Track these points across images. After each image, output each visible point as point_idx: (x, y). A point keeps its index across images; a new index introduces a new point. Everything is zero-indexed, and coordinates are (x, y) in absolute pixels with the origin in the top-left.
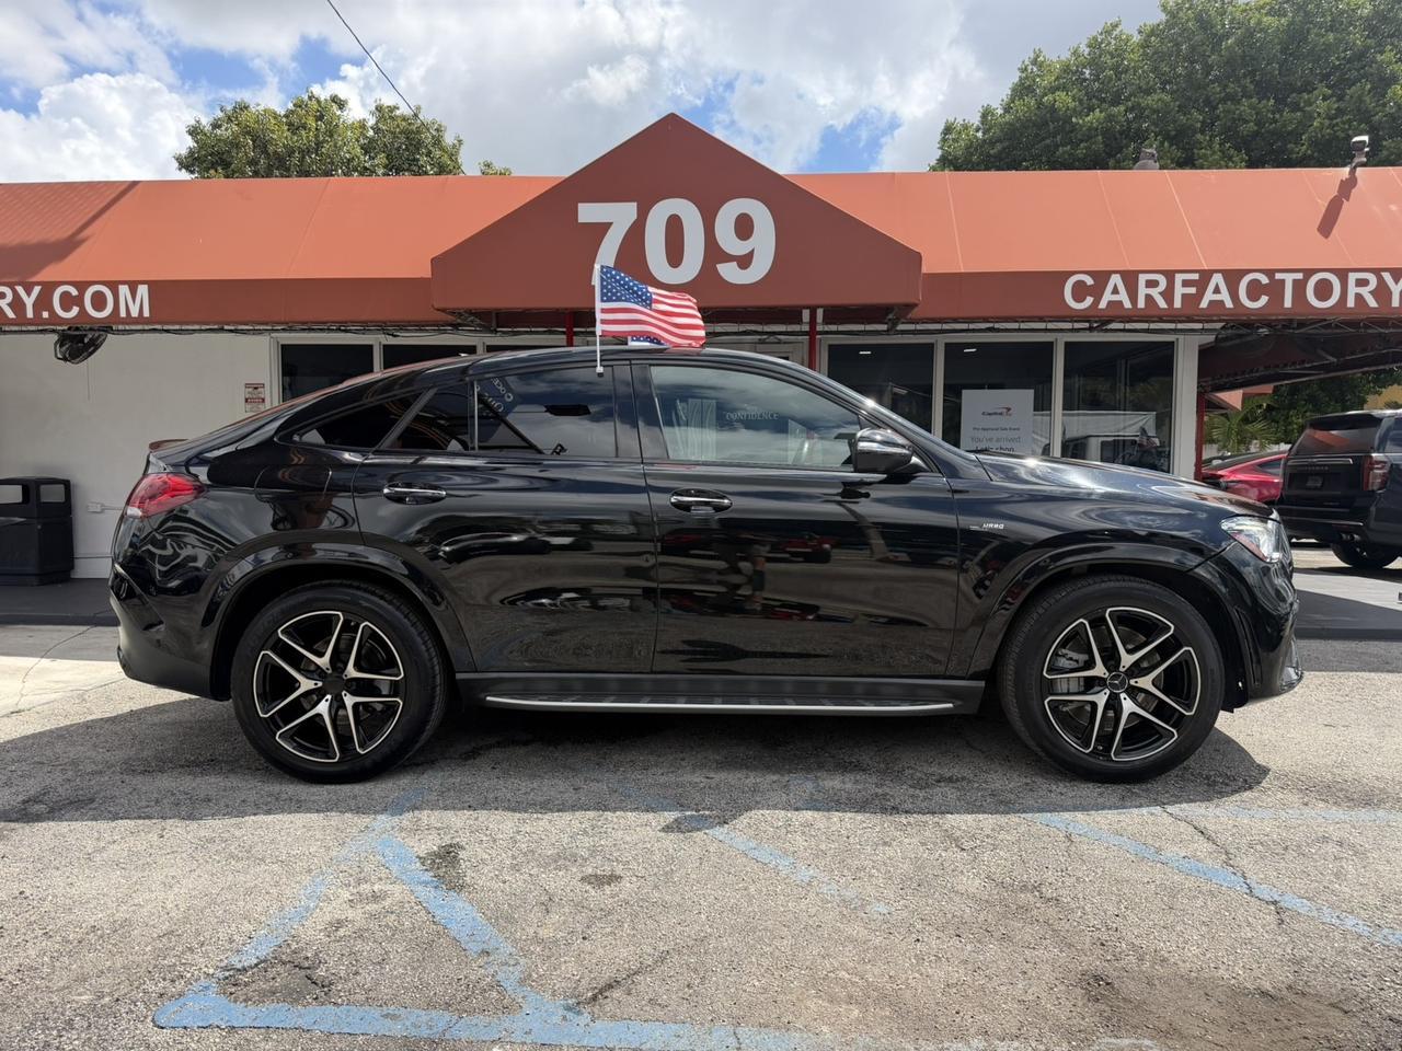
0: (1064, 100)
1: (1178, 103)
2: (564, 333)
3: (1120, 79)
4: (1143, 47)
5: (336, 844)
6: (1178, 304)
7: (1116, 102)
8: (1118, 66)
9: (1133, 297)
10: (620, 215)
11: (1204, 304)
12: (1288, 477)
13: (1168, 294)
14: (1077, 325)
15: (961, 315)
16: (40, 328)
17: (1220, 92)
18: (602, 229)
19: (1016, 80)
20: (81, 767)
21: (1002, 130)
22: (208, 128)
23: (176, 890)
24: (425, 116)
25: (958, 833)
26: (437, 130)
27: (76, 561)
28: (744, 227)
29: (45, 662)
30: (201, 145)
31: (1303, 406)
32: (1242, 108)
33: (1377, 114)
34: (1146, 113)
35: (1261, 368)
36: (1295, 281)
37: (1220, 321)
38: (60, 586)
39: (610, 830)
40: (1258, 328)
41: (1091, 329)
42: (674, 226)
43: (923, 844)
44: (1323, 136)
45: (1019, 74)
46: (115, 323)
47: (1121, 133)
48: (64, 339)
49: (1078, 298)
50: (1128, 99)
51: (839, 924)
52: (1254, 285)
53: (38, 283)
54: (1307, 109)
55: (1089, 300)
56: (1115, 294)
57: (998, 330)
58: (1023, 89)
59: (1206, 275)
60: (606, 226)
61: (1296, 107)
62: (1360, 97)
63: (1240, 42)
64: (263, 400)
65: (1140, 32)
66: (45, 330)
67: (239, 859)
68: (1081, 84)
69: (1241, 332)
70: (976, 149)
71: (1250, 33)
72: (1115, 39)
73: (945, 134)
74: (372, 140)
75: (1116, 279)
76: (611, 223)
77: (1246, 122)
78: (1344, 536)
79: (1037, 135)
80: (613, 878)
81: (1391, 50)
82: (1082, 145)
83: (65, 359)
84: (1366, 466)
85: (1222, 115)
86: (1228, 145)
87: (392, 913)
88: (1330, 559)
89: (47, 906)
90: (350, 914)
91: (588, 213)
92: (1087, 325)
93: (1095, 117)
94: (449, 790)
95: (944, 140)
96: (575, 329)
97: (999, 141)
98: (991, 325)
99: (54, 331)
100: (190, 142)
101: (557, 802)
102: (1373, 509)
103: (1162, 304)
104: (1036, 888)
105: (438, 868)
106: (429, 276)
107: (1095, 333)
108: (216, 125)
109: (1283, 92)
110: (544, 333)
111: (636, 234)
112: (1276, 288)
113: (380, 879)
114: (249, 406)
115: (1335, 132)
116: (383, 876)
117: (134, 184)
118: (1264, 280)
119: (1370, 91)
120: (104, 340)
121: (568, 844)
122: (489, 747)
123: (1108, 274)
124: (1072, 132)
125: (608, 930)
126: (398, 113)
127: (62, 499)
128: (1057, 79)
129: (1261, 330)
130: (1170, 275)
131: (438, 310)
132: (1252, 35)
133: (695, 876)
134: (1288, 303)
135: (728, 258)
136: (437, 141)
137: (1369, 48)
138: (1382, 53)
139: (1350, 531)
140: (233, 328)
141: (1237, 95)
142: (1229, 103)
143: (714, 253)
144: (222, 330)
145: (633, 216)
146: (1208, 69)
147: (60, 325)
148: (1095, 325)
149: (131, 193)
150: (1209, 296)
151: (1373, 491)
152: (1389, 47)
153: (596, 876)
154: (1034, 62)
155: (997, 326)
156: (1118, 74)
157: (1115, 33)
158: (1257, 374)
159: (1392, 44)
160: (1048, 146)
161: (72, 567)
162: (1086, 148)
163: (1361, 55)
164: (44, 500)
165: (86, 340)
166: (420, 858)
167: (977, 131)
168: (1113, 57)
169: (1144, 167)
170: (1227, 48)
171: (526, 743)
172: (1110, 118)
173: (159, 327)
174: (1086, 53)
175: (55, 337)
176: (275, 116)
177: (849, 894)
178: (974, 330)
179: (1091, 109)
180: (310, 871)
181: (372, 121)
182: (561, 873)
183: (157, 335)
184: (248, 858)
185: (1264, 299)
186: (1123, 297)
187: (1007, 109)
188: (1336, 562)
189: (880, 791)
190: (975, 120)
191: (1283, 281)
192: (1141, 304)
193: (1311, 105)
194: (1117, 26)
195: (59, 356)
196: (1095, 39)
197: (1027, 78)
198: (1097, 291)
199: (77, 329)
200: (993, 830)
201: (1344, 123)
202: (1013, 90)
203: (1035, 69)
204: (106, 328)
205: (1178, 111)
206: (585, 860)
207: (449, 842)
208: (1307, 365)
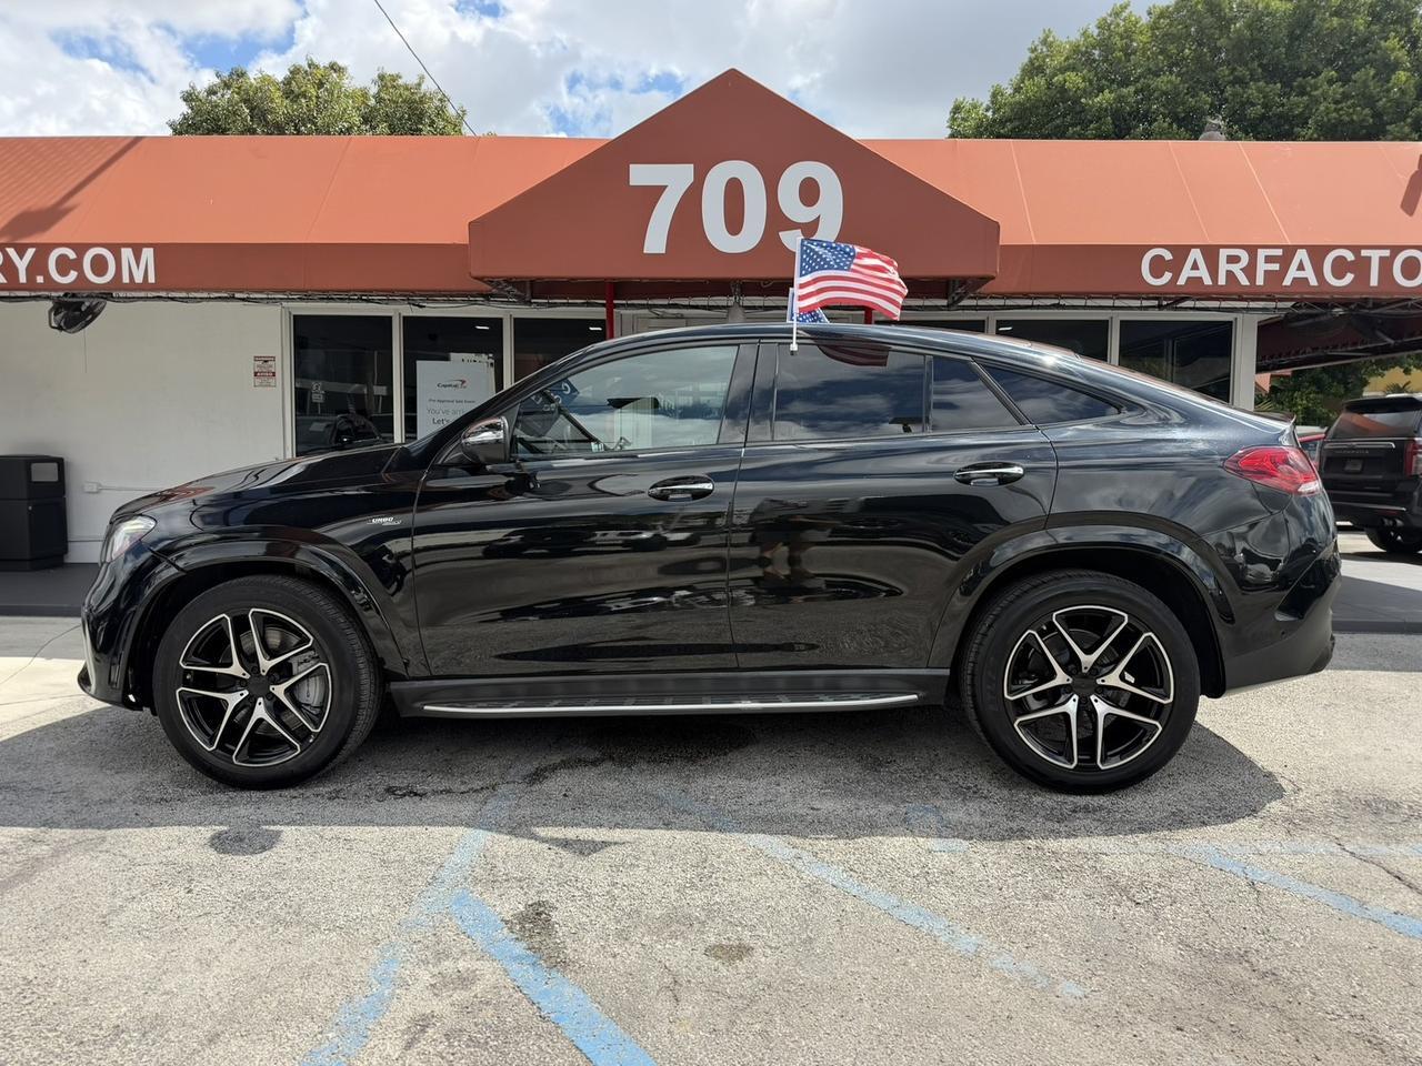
0: (1074, 80)
1: (1186, 85)
2: (603, 305)
3: (1129, 61)
4: (1152, 29)
5: (402, 902)
6: (1260, 281)
7: (1125, 83)
8: (1128, 46)
9: (1214, 272)
10: (674, 178)
11: (1287, 282)
12: (1324, 460)
13: (1250, 271)
14: (1145, 303)
15: (1033, 290)
16: (33, 294)
17: (1229, 76)
18: (656, 192)
19: (1026, 60)
20: (86, 795)
21: (1012, 110)
22: (203, 95)
23: (216, 971)
24: (428, 86)
25: (1123, 881)
26: (441, 100)
27: (70, 545)
28: (809, 192)
29: (39, 662)
30: (197, 112)
31: (1307, 388)
32: (1250, 91)
33: (1381, 99)
34: (1156, 95)
35: (1308, 349)
36: (1381, 258)
37: (1291, 300)
38: (52, 571)
39: (721, 881)
40: (1334, 307)
41: (1160, 307)
42: (734, 190)
43: (1090, 897)
44: (1329, 120)
45: (1029, 54)
46: (116, 290)
47: (1130, 114)
48: (59, 306)
49: (1156, 273)
50: (1137, 80)
51: (1032, 1014)
52: (1339, 261)
53: (32, 245)
54: (1313, 93)
55: (1168, 276)
56: (1194, 269)
57: (1064, 307)
58: (1033, 69)
59: (1290, 251)
60: (660, 190)
61: (1302, 93)
62: (1365, 82)
63: (1249, 26)
64: (274, 374)
65: (1150, 13)
66: (39, 296)
67: (287, 925)
68: (1090, 64)
69: (1314, 311)
70: (986, 129)
71: (1258, 17)
72: (1124, 20)
73: (955, 113)
74: (373, 109)
75: (1196, 254)
76: (666, 187)
77: (1253, 105)
78: (1386, 520)
79: (1047, 115)
80: (742, 951)
81: (1395, 37)
82: (1092, 126)
83: (60, 328)
84: (1409, 449)
85: (1231, 98)
86: (1236, 127)
87: (487, 1003)
88: (1364, 543)
89: (56, 995)
90: (437, 1006)
91: (641, 175)
92: (1156, 303)
93: (1106, 97)
94: (520, 825)
95: (953, 119)
96: (615, 302)
97: (1010, 120)
98: (1056, 301)
99: (48, 298)
100: (184, 108)
101: (649, 842)
102: (1416, 494)
103: (1244, 281)
104: (1243, 957)
105: (531, 937)
106: (467, 242)
107: (1165, 312)
108: (211, 92)
109: (1287, 75)
110: (582, 305)
111: (692, 199)
112: (1362, 266)
113: (464, 953)
114: (258, 381)
115: (1341, 116)
116: (467, 948)
117: (137, 139)
118: (1350, 257)
119: (1374, 77)
120: (103, 308)
121: (675, 901)
122: (554, 768)
123: (1187, 249)
124: (1081, 112)
125: (758, 1026)
126: (400, 82)
127: (55, 479)
128: (1067, 59)
129: (1336, 310)
130: (1252, 250)
131: (476, 278)
132: (1260, 20)
133: (839, 947)
134: (1374, 281)
135: (792, 225)
136: (440, 112)
137: (1373, 34)
138: (1386, 39)
139: (1392, 516)
140: (245, 296)
141: (1245, 78)
142: (1237, 86)
143: (777, 220)
144: (233, 298)
145: (690, 179)
146: (1216, 51)
147: (56, 290)
148: (1165, 303)
149: (135, 148)
150: (1293, 273)
151: (1417, 476)
152: (1393, 34)
153: (722, 947)
154: (1044, 42)
155: (1062, 302)
156: (1127, 55)
157: (1124, 14)
158: (1304, 356)
159: (1395, 31)
160: (1057, 127)
161: (65, 550)
162: (1096, 129)
163: (1365, 41)
164: (35, 479)
165: (83, 309)
166: (507, 922)
167: (987, 110)
168: (1122, 38)
169: (1210, 138)
170: (1236, 31)
171: (594, 763)
172: (1120, 99)
173: (163, 294)
174: (1095, 35)
175: (50, 304)
176: (275, 83)
177: (1030, 969)
178: (1038, 307)
179: (1101, 90)
180: (377, 942)
181: (374, 90)
182: (678, 943)
183: (161, 303)
184: (298, 923)
185: (1349, 277)
186: (1203, 273)
187: (1017, 90)
188: (1369, 546)
189: (1014, 825)
190: (986, 100)
191: (1369, 258)
192: (1222, 281)
193: (1316, 89)
194: (1126, 8)
195: (54, 325)
196: (1105, 19)
197: (1037, 58)
198: (1176, 267)
199: (74, 296)
200: (1161, 876)
201: (1349, 107)
202: (1023, 70)
203: (1045, 49)
204: (106, 295)
205: (1187, 94)
206: (703, 923)
207: (536, 899)
208: (1360, 347)
